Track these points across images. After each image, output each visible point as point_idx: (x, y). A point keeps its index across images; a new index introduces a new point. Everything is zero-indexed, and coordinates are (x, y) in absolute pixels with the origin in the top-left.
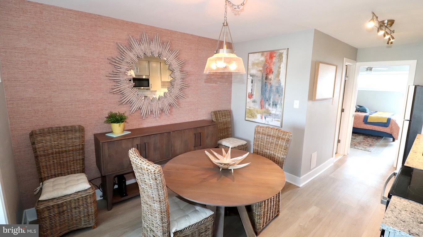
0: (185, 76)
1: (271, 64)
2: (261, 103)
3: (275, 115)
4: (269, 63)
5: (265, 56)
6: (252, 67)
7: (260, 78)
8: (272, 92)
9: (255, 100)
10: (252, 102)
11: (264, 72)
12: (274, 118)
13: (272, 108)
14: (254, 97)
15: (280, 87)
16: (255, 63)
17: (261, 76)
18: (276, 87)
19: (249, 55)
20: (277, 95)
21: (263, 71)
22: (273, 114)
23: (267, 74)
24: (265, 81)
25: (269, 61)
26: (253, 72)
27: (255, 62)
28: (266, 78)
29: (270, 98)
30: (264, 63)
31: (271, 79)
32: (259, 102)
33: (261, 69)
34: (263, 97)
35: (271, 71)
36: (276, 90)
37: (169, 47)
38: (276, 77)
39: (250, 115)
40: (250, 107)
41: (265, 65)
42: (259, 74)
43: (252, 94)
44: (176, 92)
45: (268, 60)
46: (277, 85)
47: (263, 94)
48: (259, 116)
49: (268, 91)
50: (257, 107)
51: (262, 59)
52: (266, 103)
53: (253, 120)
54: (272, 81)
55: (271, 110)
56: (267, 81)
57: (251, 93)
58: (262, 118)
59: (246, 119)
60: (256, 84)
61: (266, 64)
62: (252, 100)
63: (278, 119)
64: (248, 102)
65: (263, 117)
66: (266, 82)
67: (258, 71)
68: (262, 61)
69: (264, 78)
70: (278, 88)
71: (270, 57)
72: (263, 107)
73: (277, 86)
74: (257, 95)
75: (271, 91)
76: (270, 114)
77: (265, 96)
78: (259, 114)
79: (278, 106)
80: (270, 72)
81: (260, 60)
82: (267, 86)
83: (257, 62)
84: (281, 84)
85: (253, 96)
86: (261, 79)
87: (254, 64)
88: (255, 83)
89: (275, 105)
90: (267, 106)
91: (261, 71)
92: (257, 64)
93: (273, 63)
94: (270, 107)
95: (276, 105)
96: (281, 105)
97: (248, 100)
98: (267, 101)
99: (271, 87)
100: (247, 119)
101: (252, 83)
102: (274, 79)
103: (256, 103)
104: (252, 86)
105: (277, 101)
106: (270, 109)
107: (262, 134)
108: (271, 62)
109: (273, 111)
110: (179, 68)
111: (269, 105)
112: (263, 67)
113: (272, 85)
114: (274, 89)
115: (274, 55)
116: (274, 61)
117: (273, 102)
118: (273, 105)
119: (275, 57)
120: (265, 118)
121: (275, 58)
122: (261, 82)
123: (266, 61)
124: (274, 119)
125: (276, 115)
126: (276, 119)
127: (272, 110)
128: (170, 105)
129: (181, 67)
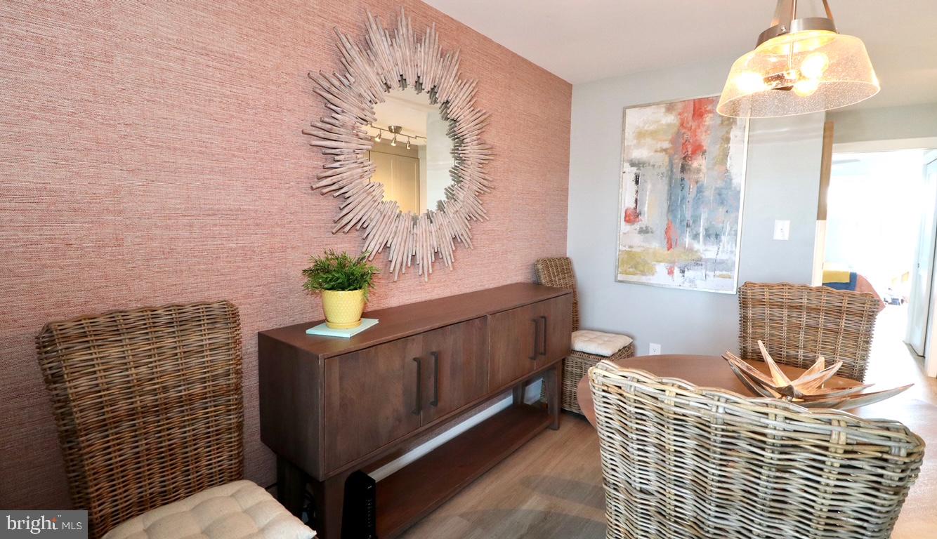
0: (487, 157)
1: (699, 131)
2: (666, 233)
3: (715, 262)
4: (693, 128)
5: (680, 111)
6: (635, 142)
7: (663, 170)
8: (703, 202)
9: (646, 227)
10: (637, 232)
11: (675, 154)
12: (710, 271)
13: (705, 244)
14: (645, 220)
15: (730, 188)
16: (647, 131)
17: (667, 163)
18: (716, 189)
19: (627, 110)
20: (721, 210)
21: (671, 151)
22: (707, 260)
23: (684, 158)
24: (679, 176)
25: (693, 124)
26: (640, 153)
27: (646, 128)
28: (683, 169)
29: (696, 219)
30: (675, 129)
31: (699, 171)
32: (660, 232)
33: (666, 145)
34: (675, 217)
35: (698, 149)
36: (718, 196)
37: (457, 67)
38: (715, 164)
39: (632, 267)
40: (630, 247)
41: (678, 134)
42: (663, 159)
43: (638, 211)
44: (469, 201)
45: (688, 123)
46: (720, 184)
47: (672, 211)
48: (661, 269)
49: (690, 200)
50: (656, 244)
51: (671, 119)
52: (683, 232)
53: (644, 279)
54: (701, 175)
55: (701, 251)
56: (686, 176)
57: (636, 208)
58: (671, 272)
59: (619, 279)
60: (649, 186)
61: (683, 131)
62: (637, 226)
63: (724, 273)
64: (624, 234)
65: (677, 271)
66: (682, 179)
67: (656, 151)
68: (669, 125)
69: (677, 169)
70: (724, 192)
71: (694, 115)
72: (674, 244)
73: (718, 186)
74: (653, 213)
75: (699, 199)
76: (698, 262)
77: (683, 215)
78: (662, 264)
79: (724, 238)
80: (694, 152)
81: (664, 122)
82: (686, 189)
83: (652, 128)
84: (731, 180)
85: (640, 217)
86: (668, 171)
87: (641, 135)
88: (645, 181)
89: (714, 235)
90: (688, 240)
91: (665, 150)
92: (653, 134)
93: (703, 129)
94: (699, 242)
95: (717, 236)
96: (736, 235)
97: (625, 227)
98: (688, 226)
99: (700, 191)
100: (620, 277)
101: (637, 182)
102: (708, 169)
103: (650, 234)
104: (637, 192)
105: (721, 225)
106: (699, 246)
107: (772, 305)
108: (699, 126)
109: (708, 251)
110: (477, 132)
111: (696, 236)
112: (673, 141)
113: (702, 185)
114: (709, 194)
115: (707, 109)
116: (707, 123)
117: (706, 230)
118: (708, 236)
119: (710, 112)
120: (683, 272)
121: (711, 115)
122: (666, 180)
123: (682, 125)
124: (711, 274)
125: (720, 263)
126: (718, 273)
127: (706, 250)
128: (454, 239)
129: (480, 131)
